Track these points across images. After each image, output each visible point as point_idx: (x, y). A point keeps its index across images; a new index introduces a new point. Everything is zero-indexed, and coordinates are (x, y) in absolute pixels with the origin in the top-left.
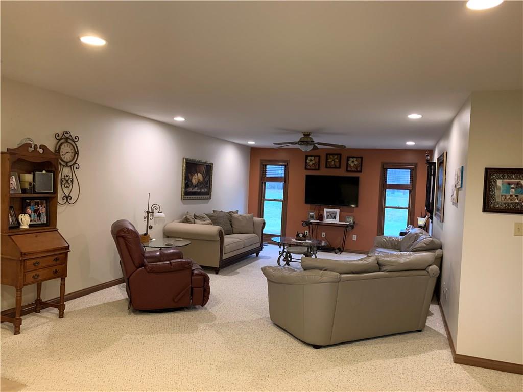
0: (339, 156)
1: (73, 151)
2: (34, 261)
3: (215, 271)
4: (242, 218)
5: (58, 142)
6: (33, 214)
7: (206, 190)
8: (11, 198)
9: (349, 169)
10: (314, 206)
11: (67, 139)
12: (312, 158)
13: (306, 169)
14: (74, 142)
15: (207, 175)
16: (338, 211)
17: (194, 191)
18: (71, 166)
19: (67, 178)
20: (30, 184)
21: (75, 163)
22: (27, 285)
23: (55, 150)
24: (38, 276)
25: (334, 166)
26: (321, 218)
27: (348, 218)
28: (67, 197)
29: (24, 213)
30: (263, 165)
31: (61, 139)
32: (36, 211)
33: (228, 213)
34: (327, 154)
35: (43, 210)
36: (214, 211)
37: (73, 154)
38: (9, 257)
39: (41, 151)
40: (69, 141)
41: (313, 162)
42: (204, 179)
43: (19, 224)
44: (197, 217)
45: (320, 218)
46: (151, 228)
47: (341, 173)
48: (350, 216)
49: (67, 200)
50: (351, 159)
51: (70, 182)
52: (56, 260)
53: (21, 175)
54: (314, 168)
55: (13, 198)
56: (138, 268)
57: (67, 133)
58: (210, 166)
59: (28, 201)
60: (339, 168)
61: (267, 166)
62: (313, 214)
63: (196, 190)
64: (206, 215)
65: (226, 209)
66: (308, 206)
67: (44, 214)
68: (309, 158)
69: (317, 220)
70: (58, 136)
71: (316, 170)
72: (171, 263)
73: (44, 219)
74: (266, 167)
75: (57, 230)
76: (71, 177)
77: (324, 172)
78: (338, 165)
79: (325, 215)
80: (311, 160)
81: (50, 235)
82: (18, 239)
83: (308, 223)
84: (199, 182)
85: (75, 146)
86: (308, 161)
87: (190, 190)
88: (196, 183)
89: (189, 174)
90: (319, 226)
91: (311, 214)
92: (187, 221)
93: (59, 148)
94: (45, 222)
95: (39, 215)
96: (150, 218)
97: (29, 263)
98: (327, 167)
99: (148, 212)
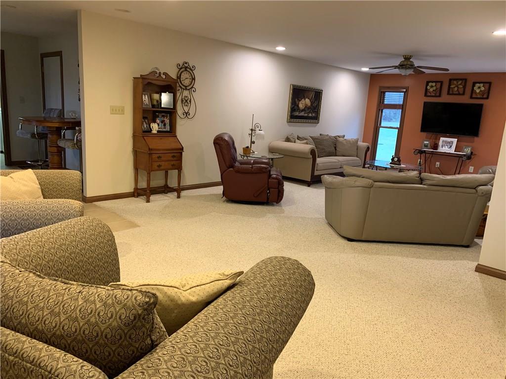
0: (464, 81)
1: (191, 77)
2: (158, 155)
3: (308, 184)
4: (346, 142)
5: (179, 71)
6: (160, 123)
7: (314, 115)
8: (143, 110)
9: (474, 96)
10: (430, 134)
11: (186, 67)
12: (434, 84)
13: (426, 95)
14: (192, 70)
15: (315, 101)
16: (455, 140)
17: (300, 115)
18: (189, 89)
19: (186, 99)
20: (157, 101)
21: (192, 87)
22: (154, 171)
23: (178, 77)
24: (161, 166)
25: (457, 93)
26: (436, 146)
27: (465, 148)
28: (186, 113)
29: (155, 122)
30: (381, 92)
31: (182, 68)
32: (162, 122)
33: (334, 137)
34: (450, 80)
35: (167, 121)
36: (321, 135)
37: (191, 80)
38: (142, 151)
39: (164, 77)
40: (188, 70)
41: (434, 88)
42: (311, 105)
43: (151, 130)
44: (300, 138)
45: (434, 146)
46: (254, 143)
47: (465, 99)
48: (468, 146)
49: (186, 115)
50: (478, 85)
51: (188, 101)
52: (174, 156)
53: (152, 95)
54: (434, 95)
55: (145, 111)
56: (229, 168)
57: (186, 63)
58: (320, 92)
59: (157, 114)
60: (463, 94)
61: (386, 93)
62: (427, 142)
63: (302, 114)
64: (311, 137)
65: (333, 133)
66: (424, 134)
67: (168, 124)
68: (430, 84)
69: (432, 149)
70: (179, 66)
71: (437, 96)
72: (252, 167)
73: (168, 128)
74: (384, 93)
75: (176, 136)
76: (189, 98)
77: (445, 98)
78: (461, 91)
79: (440, 143)
80: (432, 87)
81: (171, 139)
82: (148, 139)
83: (421, 152)
84: (306, 106)
85: (192, 73)
86: (428, 87)
87: (297, 114)
88: (303, 108)
89: (296, 100)
90: (433, 155)
91: (425, 142)
92: (288, 140)
93: (180, 75)
94: (169, 130)
95: (165, 125)
96: (253, 134)
97: (154, 156)
98: (448, 94)
99: (252, 130)
